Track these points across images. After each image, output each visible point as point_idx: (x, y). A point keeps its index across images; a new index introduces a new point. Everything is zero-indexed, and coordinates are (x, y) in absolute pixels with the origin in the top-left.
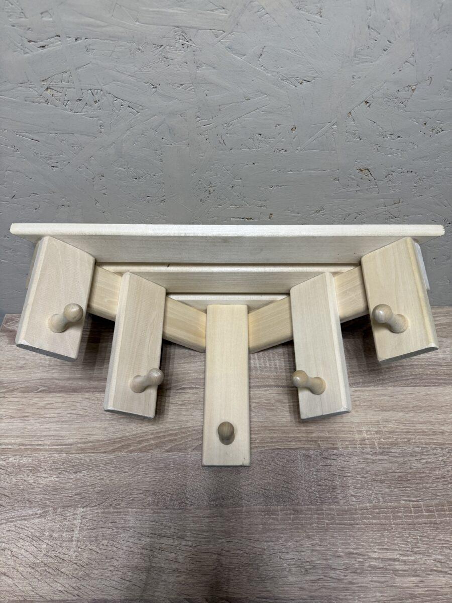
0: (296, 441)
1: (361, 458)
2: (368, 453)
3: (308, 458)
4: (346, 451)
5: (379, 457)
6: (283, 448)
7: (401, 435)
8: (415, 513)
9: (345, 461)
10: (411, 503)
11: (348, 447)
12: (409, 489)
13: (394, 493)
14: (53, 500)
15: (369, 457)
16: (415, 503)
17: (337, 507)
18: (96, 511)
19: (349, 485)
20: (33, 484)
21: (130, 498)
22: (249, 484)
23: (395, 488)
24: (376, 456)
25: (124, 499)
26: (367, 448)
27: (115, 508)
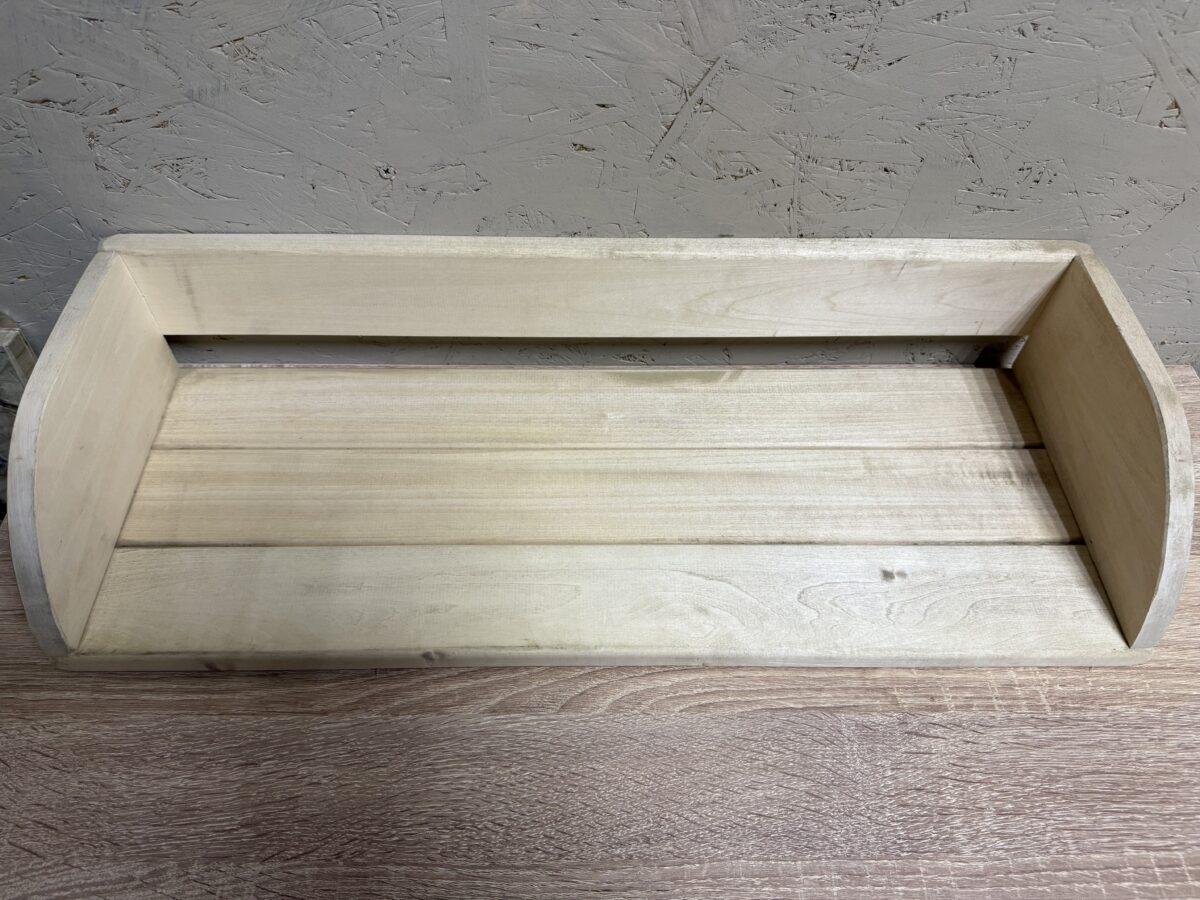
0: (834, 689)
1: (1009, 733)
2: (1024, 721)
3: (867, 732)
4: (966, 715)
5: (1053, 733)
6: (801, 706)
7: (1105, 674)
8: (1163, 882)
9: (968, 742)
10: (1152, 854)
11: (972, 706)
12: (1142, 817)
13: (1105, 826)
14: (180, 839)
15: (1029, 731)
16: (1163, 854)
17: (957, 865)
18: (299, 872)
19: (984, 805)
20: (126, 796)
21: (393, 835)
22: (714, 802)
23: (1105, 812)
24: (1047, 730)
25: (375, 838)
26: (1019, 707)
27: (349, 863)
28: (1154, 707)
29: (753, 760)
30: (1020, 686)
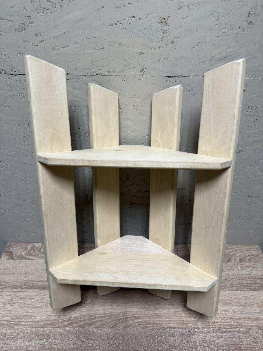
28: (247, 328)
29: (155, 340)
30: (217, 323)
